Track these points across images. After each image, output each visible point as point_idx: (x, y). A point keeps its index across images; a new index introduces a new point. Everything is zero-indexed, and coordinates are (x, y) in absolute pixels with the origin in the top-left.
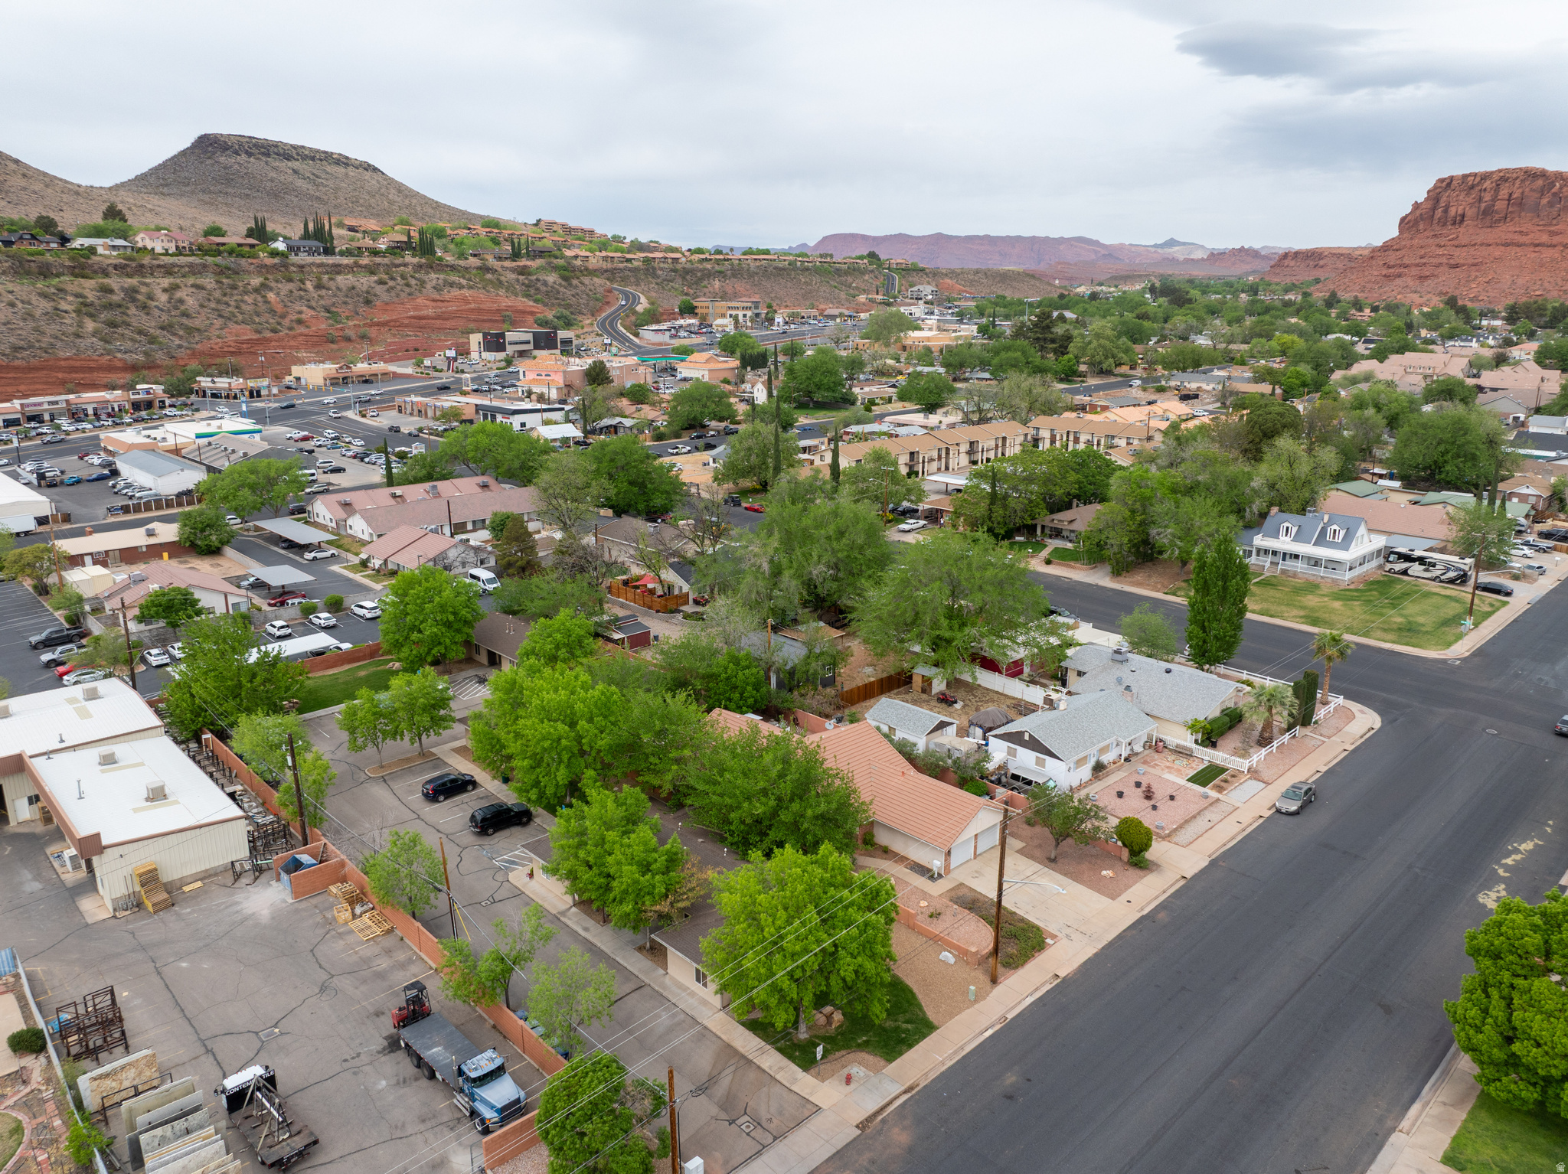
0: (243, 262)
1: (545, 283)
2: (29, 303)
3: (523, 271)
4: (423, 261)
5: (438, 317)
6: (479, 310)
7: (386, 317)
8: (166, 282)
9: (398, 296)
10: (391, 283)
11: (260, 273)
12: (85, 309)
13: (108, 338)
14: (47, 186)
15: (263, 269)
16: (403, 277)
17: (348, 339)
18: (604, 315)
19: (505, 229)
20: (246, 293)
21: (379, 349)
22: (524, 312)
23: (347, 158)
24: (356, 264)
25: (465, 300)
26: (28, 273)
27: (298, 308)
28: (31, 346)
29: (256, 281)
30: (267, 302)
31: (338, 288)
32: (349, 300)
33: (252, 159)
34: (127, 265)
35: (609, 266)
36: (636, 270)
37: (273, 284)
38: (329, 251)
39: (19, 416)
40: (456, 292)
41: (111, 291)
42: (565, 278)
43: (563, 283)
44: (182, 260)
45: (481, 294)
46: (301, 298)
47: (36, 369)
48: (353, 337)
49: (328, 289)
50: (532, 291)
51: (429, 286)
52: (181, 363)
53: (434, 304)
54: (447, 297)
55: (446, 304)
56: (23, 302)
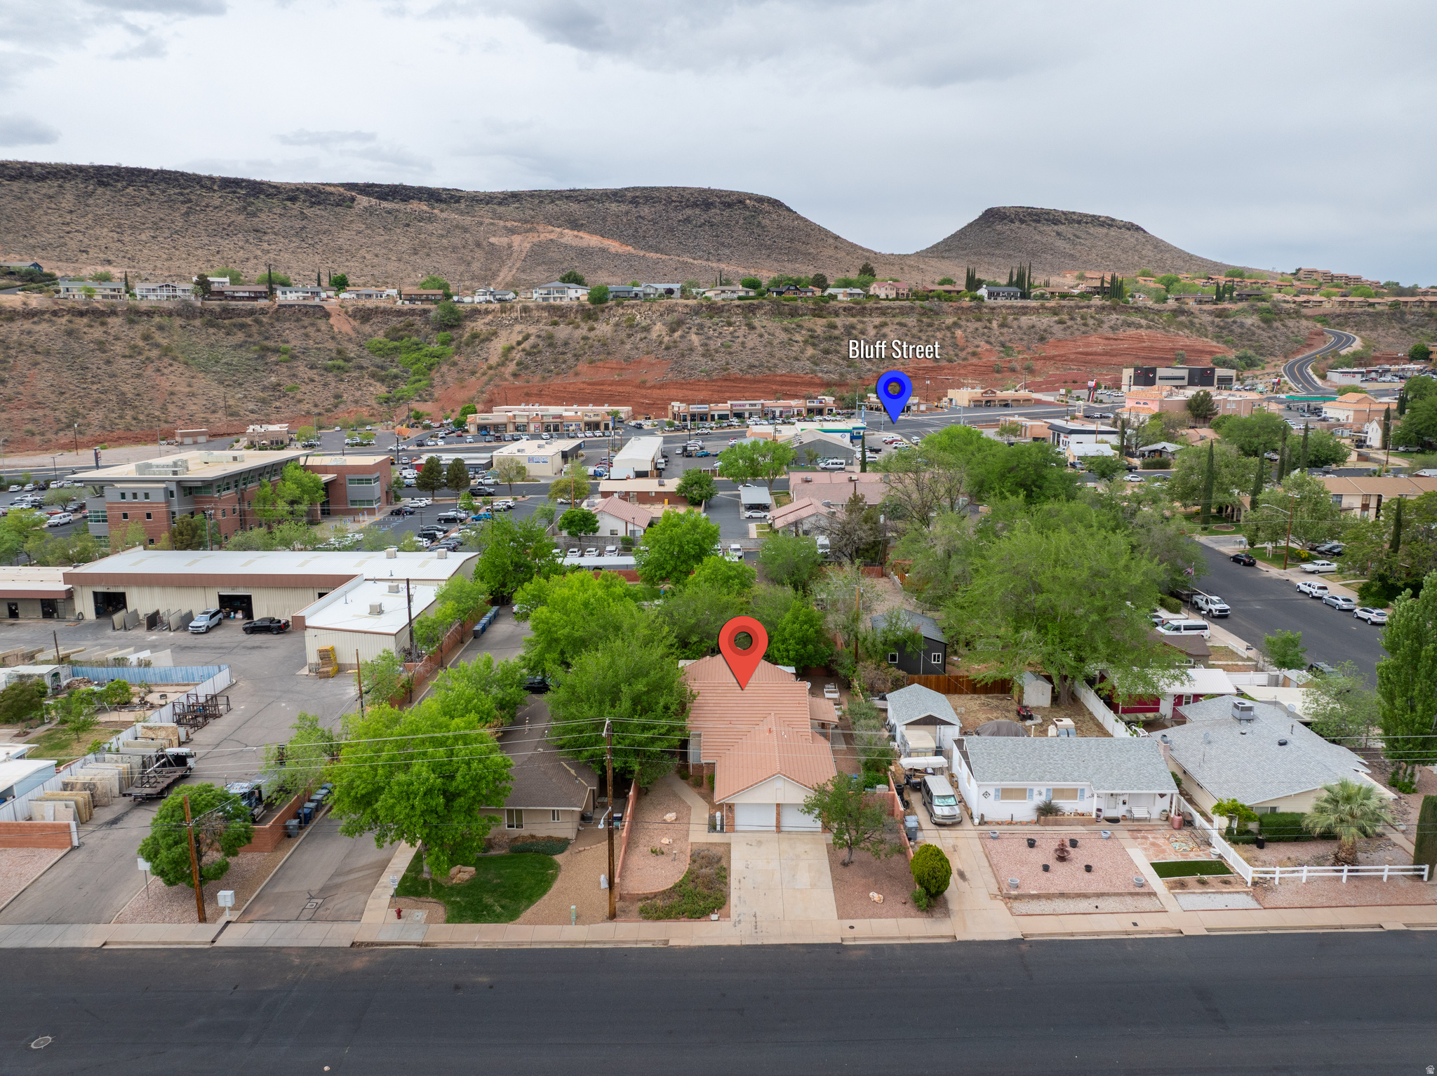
0: (945, 305)
1: (1242, 325)
2: (773, 335)
3: (1221, 314)
4: (1108, 303)
5: (1106, 354)
6: (1151, 349)
7: (1054, 352)
8: (877, 321)
9: (1072, 333)
10: (1070, 323)
11: (956, 313)
12: (812, 340)
13: (818, 362)
14: (848, 254)
15: (961, 310)
16: (1083, 318)
17: (1013, 370)
18: (1300, 357)
19: (1250, 278)
20: (939, 330)
21: (1038, 379)
22: (1202, 352)
23: (1113, 220)
24: (1043, 307)
25: (1140, 339)
26: (780, 314)
27: (976, 343)
28: (761, 365)
29: (950, 320)
30: (953, 337)
31: (1019, 327)
32: (1025, 337)
33: (1023, 226)
34: (853, 308)
35: (1344, 310)
36: (1380, 314)
37: (963, 323)
38: (1025, 296)
39: (728, 413)
40: (1132, 332)
41: (835, 327)
42: (1266, 321)
43: (1262, 325)
44: (898, 303)
45: (1159, 334)
46: (984, 334)
47: (759, 382)
48: (1019, 368)
49: (1010, 327)
50: (1225, 332)
51: (1105, 326)
52: (866, 383)
53: (1107, 342)
54: (1121, 336)
55: (1119, 342)
56: (769, 334)
